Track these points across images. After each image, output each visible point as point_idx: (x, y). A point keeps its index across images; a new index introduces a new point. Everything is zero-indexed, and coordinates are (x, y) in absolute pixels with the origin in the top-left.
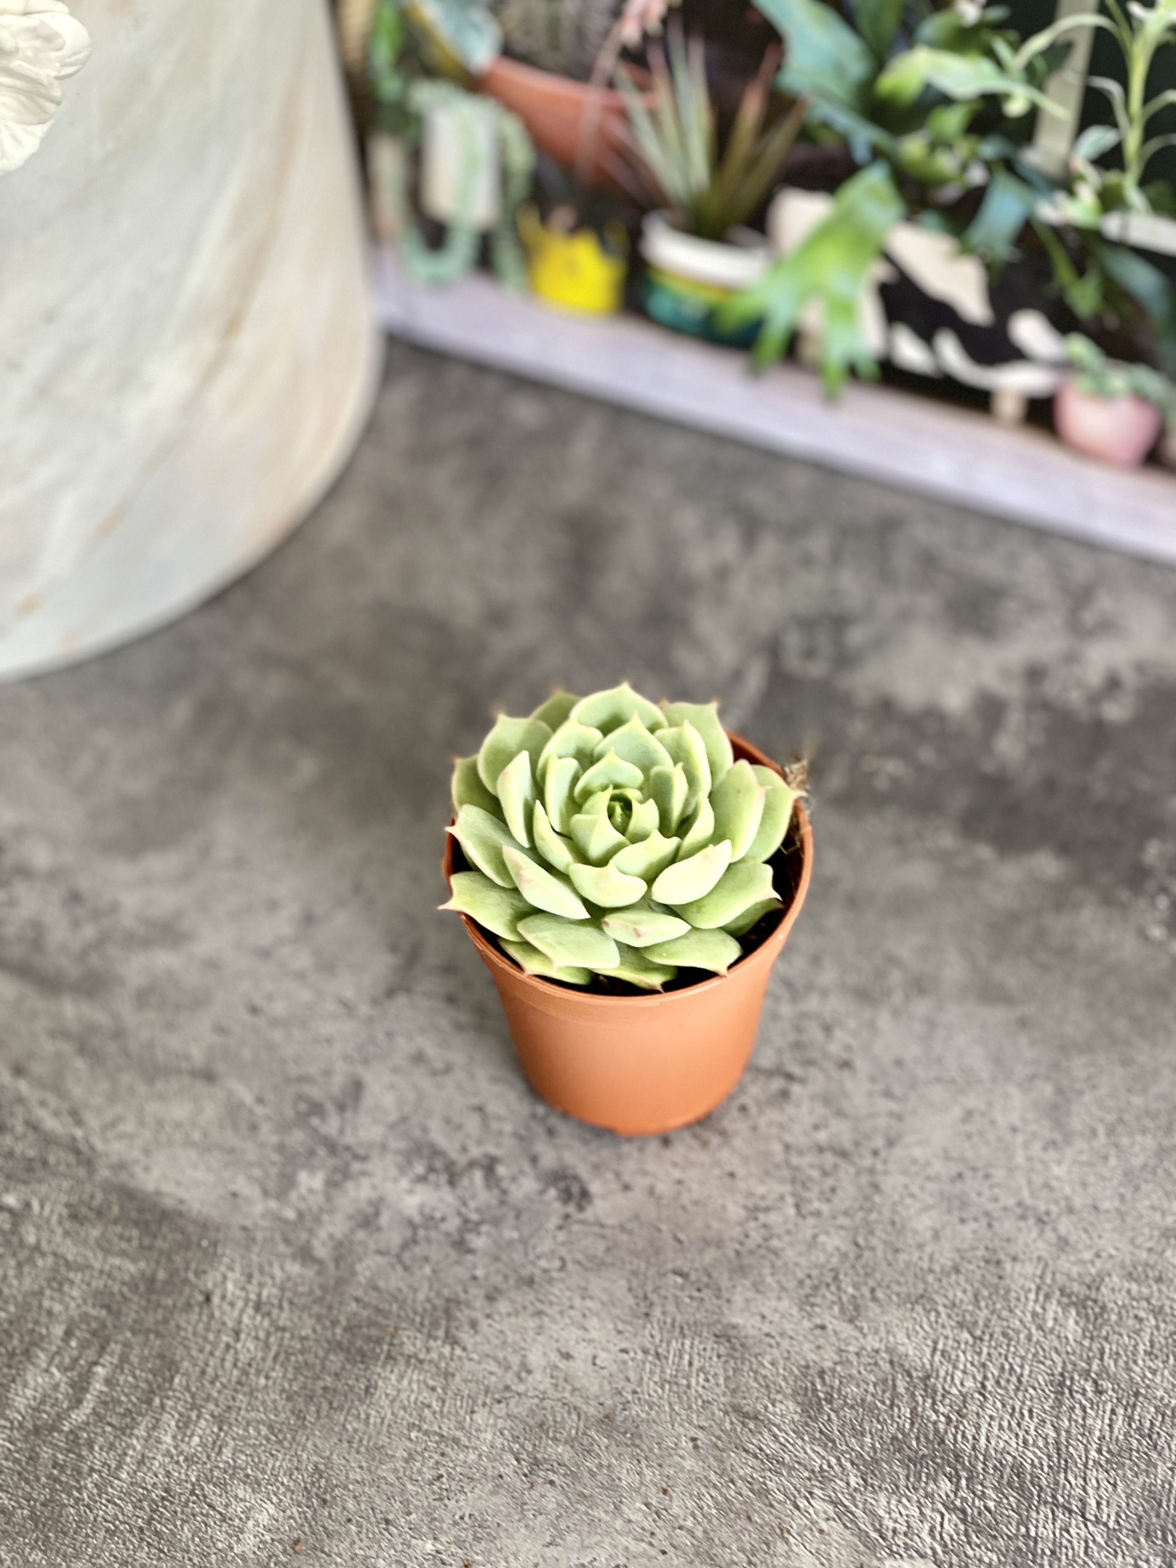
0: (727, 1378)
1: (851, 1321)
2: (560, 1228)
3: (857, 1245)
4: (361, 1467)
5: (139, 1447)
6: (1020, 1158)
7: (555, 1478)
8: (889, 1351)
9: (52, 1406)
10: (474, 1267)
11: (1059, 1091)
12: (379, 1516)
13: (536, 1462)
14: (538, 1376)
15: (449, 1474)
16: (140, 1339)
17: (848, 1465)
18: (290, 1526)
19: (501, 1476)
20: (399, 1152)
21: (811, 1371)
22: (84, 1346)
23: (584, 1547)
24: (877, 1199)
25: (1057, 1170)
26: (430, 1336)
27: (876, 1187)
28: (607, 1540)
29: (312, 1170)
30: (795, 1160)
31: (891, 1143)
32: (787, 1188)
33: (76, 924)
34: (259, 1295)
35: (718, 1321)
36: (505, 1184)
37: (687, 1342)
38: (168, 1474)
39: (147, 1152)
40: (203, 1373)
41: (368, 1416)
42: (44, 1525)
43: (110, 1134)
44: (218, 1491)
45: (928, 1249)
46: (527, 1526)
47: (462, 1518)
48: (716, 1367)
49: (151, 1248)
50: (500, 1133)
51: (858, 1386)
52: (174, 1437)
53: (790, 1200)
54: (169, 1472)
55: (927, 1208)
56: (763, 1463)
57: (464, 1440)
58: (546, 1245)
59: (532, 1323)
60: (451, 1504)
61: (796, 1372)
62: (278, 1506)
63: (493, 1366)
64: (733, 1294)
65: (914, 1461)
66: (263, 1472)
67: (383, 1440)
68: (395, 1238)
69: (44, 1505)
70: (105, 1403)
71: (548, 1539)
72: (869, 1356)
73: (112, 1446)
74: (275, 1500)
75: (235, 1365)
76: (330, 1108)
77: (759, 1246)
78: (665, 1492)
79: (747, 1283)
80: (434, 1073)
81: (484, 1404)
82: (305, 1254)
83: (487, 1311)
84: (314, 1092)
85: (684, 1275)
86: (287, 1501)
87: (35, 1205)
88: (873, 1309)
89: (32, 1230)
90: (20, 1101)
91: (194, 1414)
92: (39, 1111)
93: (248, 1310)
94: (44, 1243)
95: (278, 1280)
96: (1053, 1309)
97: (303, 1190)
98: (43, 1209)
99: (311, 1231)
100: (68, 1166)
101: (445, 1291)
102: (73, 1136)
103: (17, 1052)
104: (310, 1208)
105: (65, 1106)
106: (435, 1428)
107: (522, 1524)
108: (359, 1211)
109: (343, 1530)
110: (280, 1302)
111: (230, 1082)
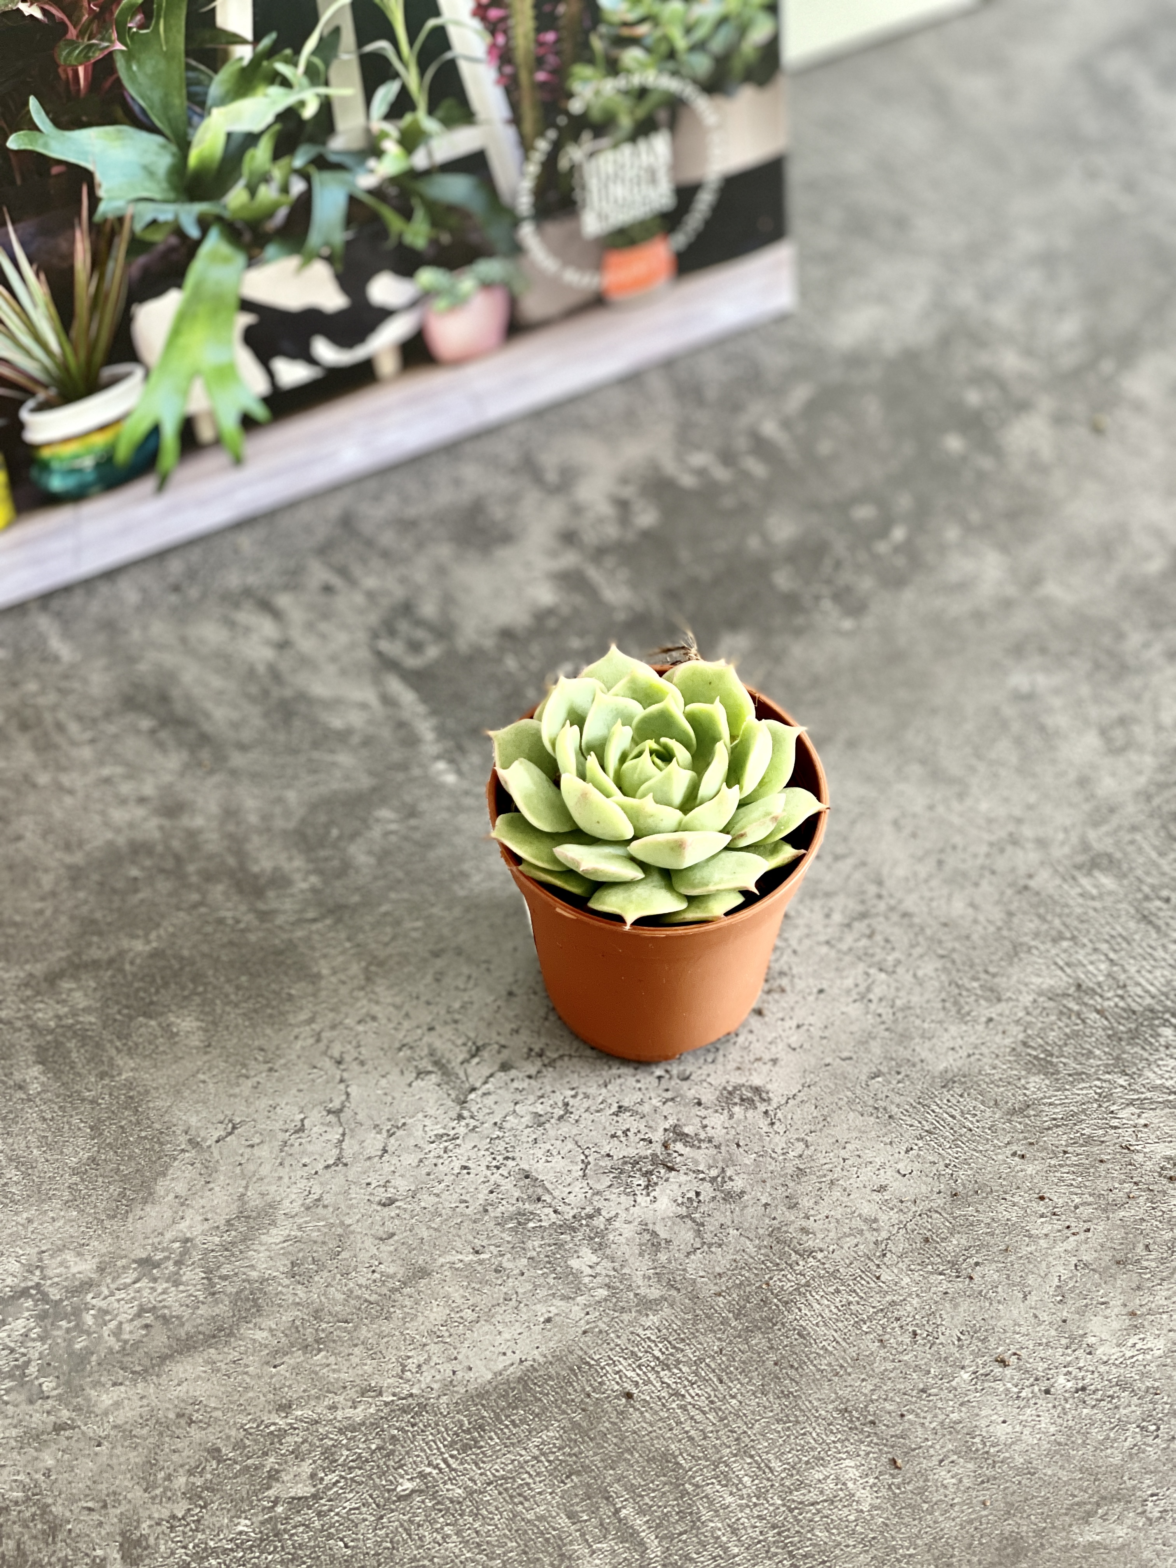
0: (983, 1103)
1: (999, 1000)
2: (772, 1124)
3: (942, 957)
4: (863, 1380)
5: (720, 1525)
6: (956, 820)
7: (976, 1260)
8: (1041, 994)
10: (757, 1199)
11: (923, 762)
12: (914, 1393)
13: (953, 1264)
14: (883, 1217)
15: (917, 1325)
16: (622, 1466)
17: (1107, 1076)
18: (875, 1459)
19: (946, 1293)
20: (612, 1186)
21: (1019, 1050)
22: (594, 1511)
23: (1044, 1277)
24: (917, 920)
25: (984, 806)
26: (791, 1265)
27: (907, 915)
28: (1051, 1259)
29: (575, 1254)
30: (844, 947)
31: (880, 883)
32: (861, 967)
34: (658, 1359)
35: (933, 1077)
37: (934, 1107)
38: (760, 1518)
40: (691, 1439)
41: (825, 1349)
44: (803, 1491)
45: (981, 918)
46: (999, 1302)
47: (959, 1339)
48: (968, 1103)
49: (544, 1409)
50: (655, 1110)
51: (1053, 1030)
52: (731, 1494)
53: (872, 971)
54: (758, 1516)
55: (950, 897)
56: (1067, 1125)
57: (897, 1298)
58: (779, 1142)
59: (837, 1193)
60: (942, 1339)
61: (1012, 1058)
62: (850, 1456)
63: (851, 1241)
64: (919, 1054)
65: (1134, 1036)
66: (813, 1449)
67: (852, 1352)
68: (686, 1235)
70: (658, 1526)
71: (1021, 1295)
72: (1035, 1008)
73: (702, 1544)
74: (844, 1456)
75: (704, 1413)
77: (894, 1014)
78: (1042, 1198)
79: (917, 1040)
80: (562, 1119)
81: (878, 1266)
82: (646, 1305)
83: (802, 1215)
85: (878, 1074)
86: (851, 1448)
87: (428, 1470)
88: (1001, 981)
89: (449, 1486)
90: (317, 1422)
91: (722, 1467)
92: (339, 1414)
93: (662, 1374)
94: (470, 1484)
95: (653, 1338)
96: (1086, 882)
97: (589, 1271)
98: (436, 1467)
99: (629, 1288)
100: (413, 1426)
101: (761, 1231)
102: (386, 1404)
103: (262, 1399)
104: (607, 1276)
105: (352, 1393)
106: (872, 1310)
107: (995, 1304)
108: (640, 1245)
109: (907, 1425)
110: (674, 1347)
111: (442, 1260)
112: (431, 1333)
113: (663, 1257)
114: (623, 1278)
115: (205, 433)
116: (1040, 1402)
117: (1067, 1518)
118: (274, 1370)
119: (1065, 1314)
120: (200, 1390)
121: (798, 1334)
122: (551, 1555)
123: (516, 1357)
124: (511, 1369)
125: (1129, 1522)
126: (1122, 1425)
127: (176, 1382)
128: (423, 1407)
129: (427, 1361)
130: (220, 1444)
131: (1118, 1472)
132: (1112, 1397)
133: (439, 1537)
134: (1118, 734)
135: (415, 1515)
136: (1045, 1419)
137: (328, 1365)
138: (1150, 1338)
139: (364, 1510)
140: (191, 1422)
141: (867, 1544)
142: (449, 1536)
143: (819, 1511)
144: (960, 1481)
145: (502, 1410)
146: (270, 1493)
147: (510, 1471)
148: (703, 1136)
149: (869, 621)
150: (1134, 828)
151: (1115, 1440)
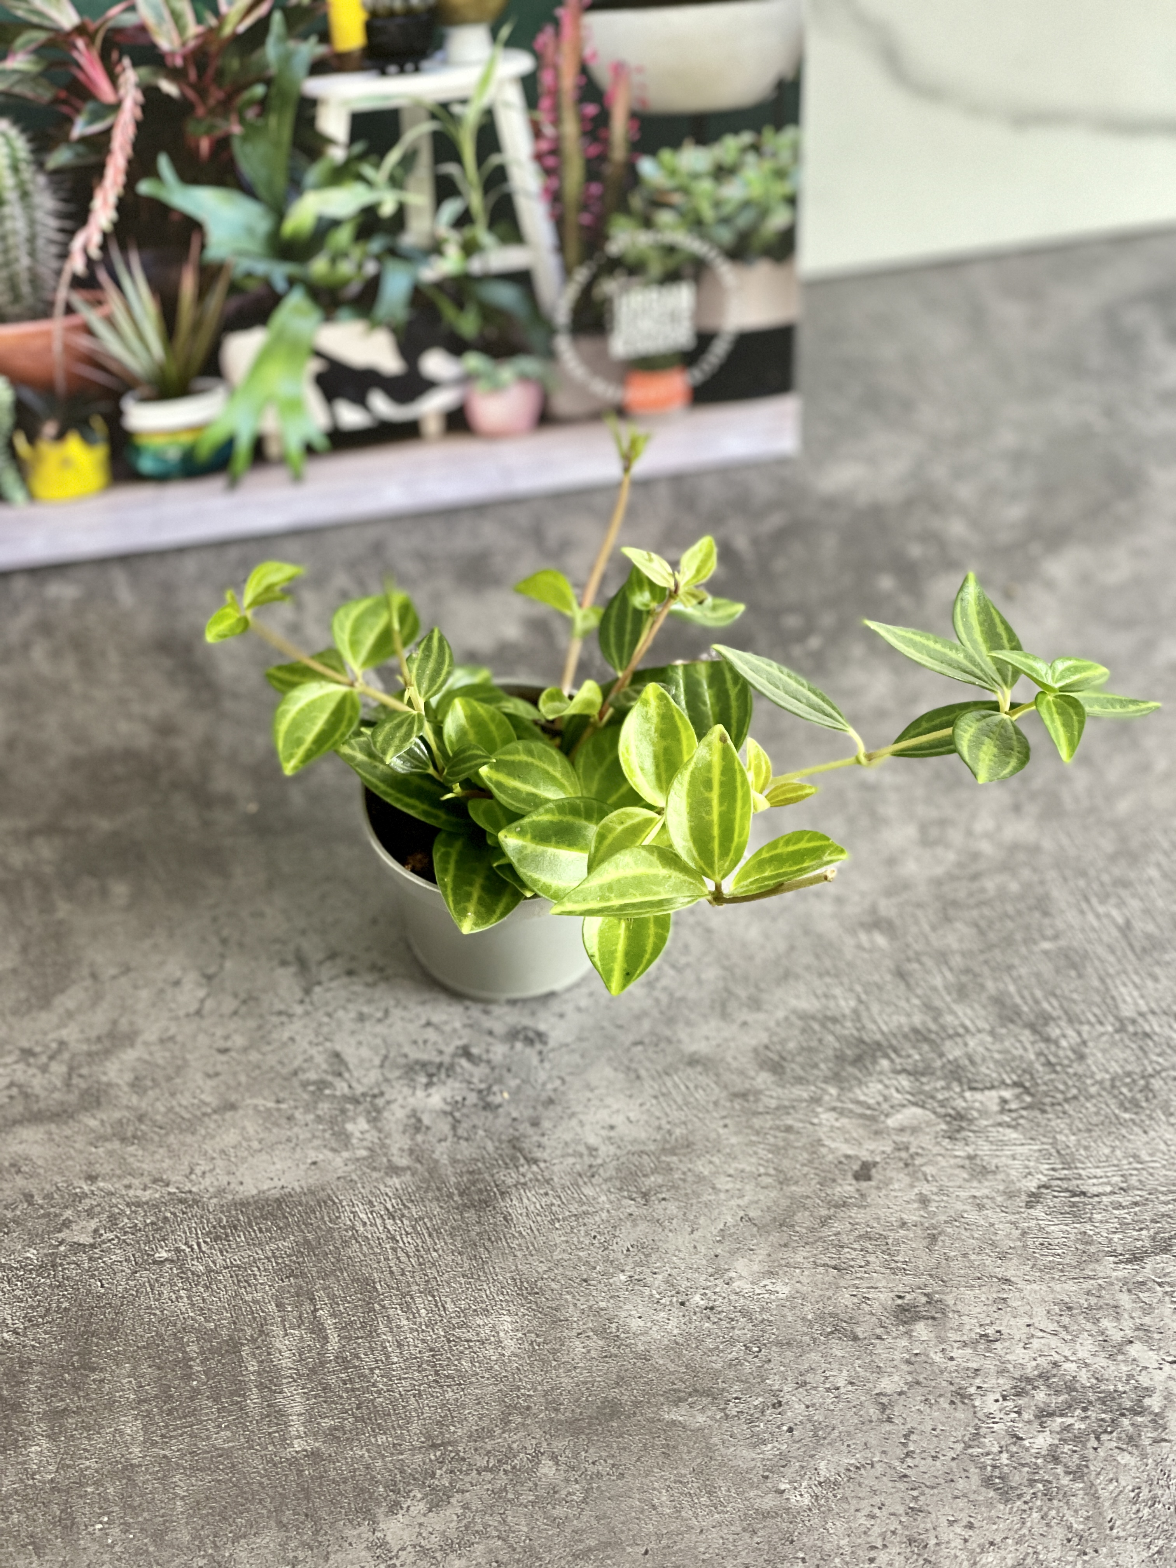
0: (716, 1083)
1: (758, 1010)
2: (542, 1061)
4: (541, 1262)
5: (390, 1339)
7: (664, 1196)
8: (794, 1011)
9: (310, 1351)
10: (509, 1114)
12: (578, 1281)
13: (645, 1195)
14: (603, 1149)
15: (599, 1233)
16: (332, 1279)
17: (824, 1086)
18: (528, 1320)
19: (631, 1215)
20: (400, 1078)
21: (760, 1050)
22: (298, 1306)
23: (713, 1221)
26: (517, 1167)
28: (724, 1208)
34: (388, 1210)
35: (683, 1056)
37: (676, 1078)
38: (424, 1341)
39: (231, 1173)
40: (392, 1272)
41: (520, 1233)
42: (370, 1419)
43: (195, 1177)
44: (464, 1330)
45: (768, 945)
46: (670, 1231)
47: (628, 1250)
48: (703, 1080)
49: (288, 1225)
50: (455, 1031)
51: (793, 1041)
52: (408, 1319)
54: (422, 1340)
56: (775, 1114)
57: (591, 1210)
58: (542, 1076)
59: (574, 1122)
60: (615, 1247)
61: (751, 1055)
62: (510, 1314)
63: (571, 1160)
64: (678, 1036)
65: (858, 1060)
66: (483, 1302)
67: (541, 1240)
68: (444, 1126)
69: (357, 1409)
70: (343, 1328)
71: (689, 1229)
72: (785, 1022)
73: (372, 1350)
74: (505, 1313)
75: (409, 1256)
77: (671, 1002)
79: (681, 1025)
80: (380, 1021)
81: (585, 1183)
82: (394, 1170)
83: (540, 1132)
85: (641, 1043)
86: (513, 1308)
87: (184, 1247)
88: (765, 996)
89: (195, 1263)
90: (112, 1194)
91: (408, 1298)
92: (131, 1193)
93: (387, 1221)
94: (211, 1265)
95: (390, 1194)
96: (863, 937)
97: (358, 1135)
98: (191, 1247)
99: (385, 1155)
100: (184, 1213)
101: (503, 1137)
102: (169, 1193)
103: (78, 1167)
104: (372, 1142)
105: (147, 1180)
106: (567, 1213)
107: (666, 1231)
108: (406, 1125)
109: (563, 1302)
110: (404, 1205)
111: (249, 1101)
112: (223, 1152)
113: (419, 1138)
114: (383, 1146)
115: (273, 449)
116: (674, 1309)
117: (662, 1399)
118: (93, 1150)
119: (719, 1251)
120: (35, 1151)
121: (505, 1218)
122: (253, 1329)
123: (280, 1184)
124: (273, 1191)
125: (710, 1413)
126: (732, 1342)
127: (17, 1141)
128: (196, 1202)
129: (211, 1171)
130: (35, 1192)
131: (716, 1374)
132: (732, 1320)
133: (174, 1297)
134: (934, 832)
135: (162, 1276)
136: (673, 1322)
137: (135, 1156)
138: (779, 1283)
139: (125, 1264)
140: (19, 1171)
141: (498, 1379)
142: (181, 1297)
143: (470, 1347)
144: (589, 1352)
145: (255, 1218)
146: (60, 1236)
147: (245, 1263)
148: (485, 1057)
150: (919, 905)
151: (722, 1351)
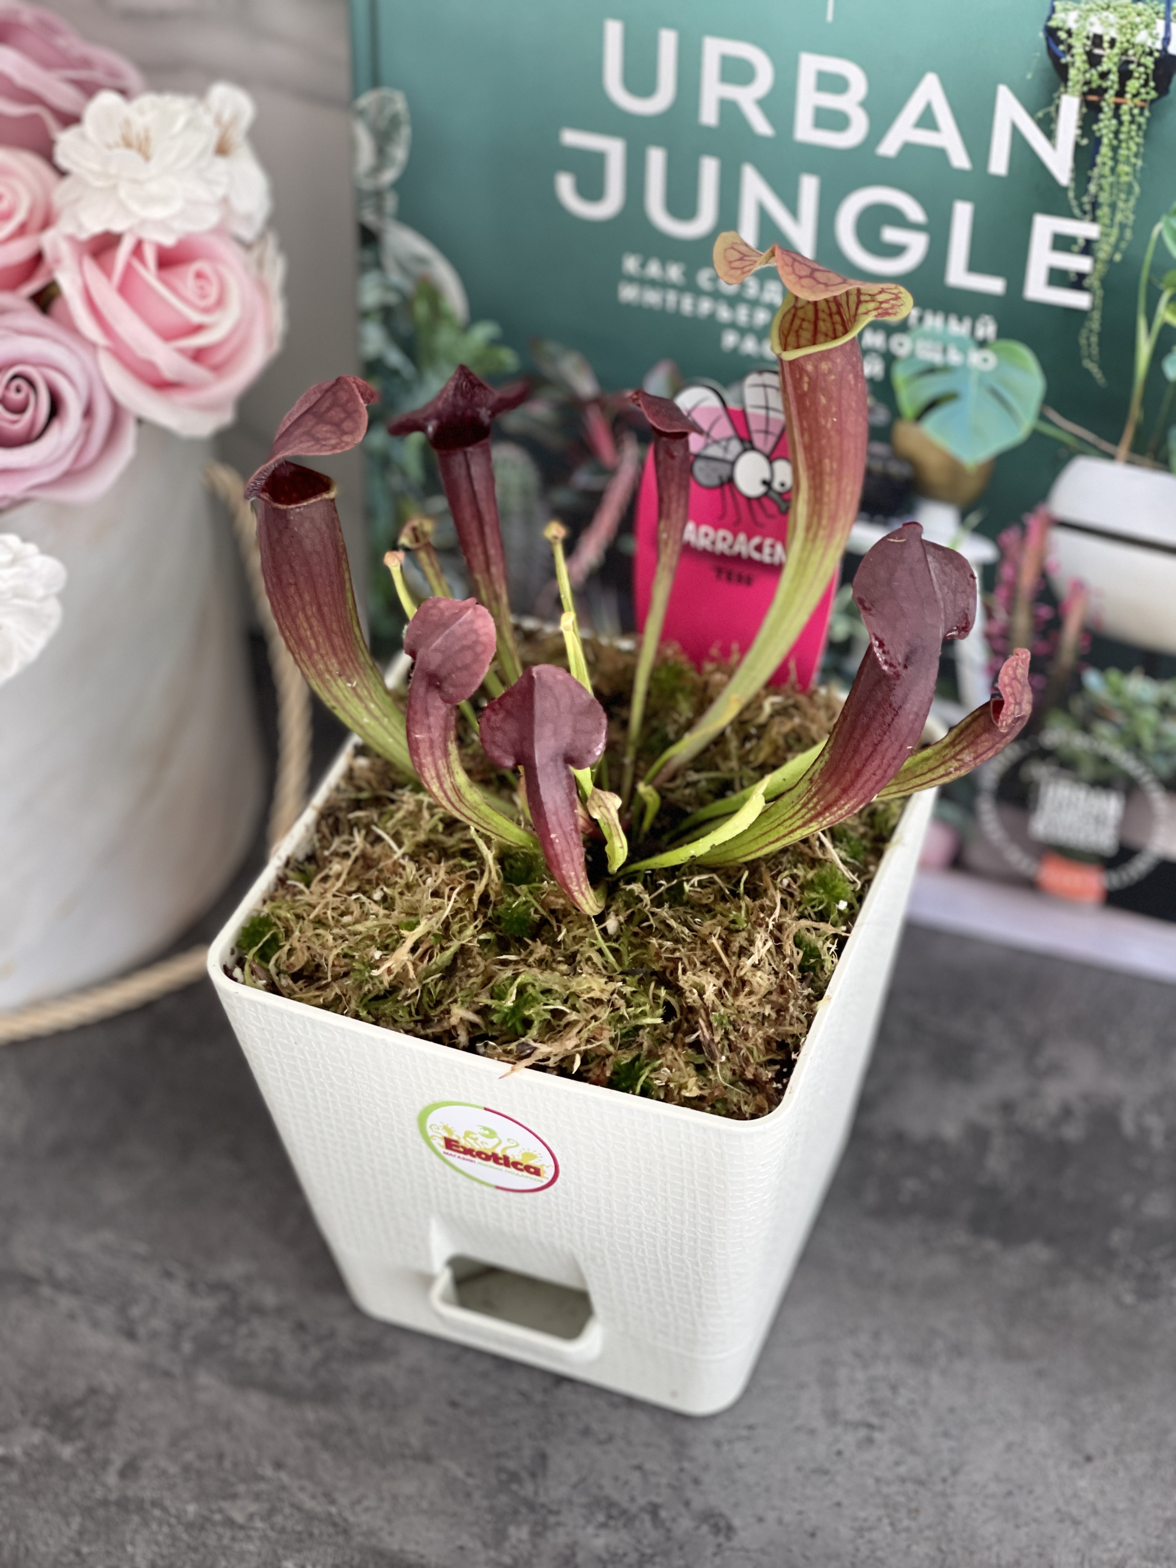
3: (940, 1550)
6: (1052, 1476)
11: (1075, 1424)
20: (583, 1506)
24: (952, 1514)
25: (1082, 1483)
27: (950, 1507)
29: (518, 1525)
30: (885, 1490)
31: (955, 1472)
32: (881, 1512)
33: (304, 1348)
36: (668, 1524)
39: (389, 1521)
43: (358, 1508)
45: (996, 1549)
50: (658, 1485)
53: (886, 1521)
55: (990, 1519)
76: (524, 1475)
77: (868, 1557)
80: (601, 1443)
84: (511, 1465)
90: (285, 1489)
92: (301, 1496)
97: (514, 1541)
102: (329, 1512)
103: (275, 1450)
104: (521, 1554)
105: (319, 1490)
108: (559, 1554)
111: (444, 1462)
120: (251, 1418)
123: (422, 1552)
124: (412, 1556)
127: (244, 1402)
129: (375, 1510)
130: (228, 1454)
137: (325, 1464)
140: (228, 1430)
146: (223, 1504)
149: (1146, 1308)
